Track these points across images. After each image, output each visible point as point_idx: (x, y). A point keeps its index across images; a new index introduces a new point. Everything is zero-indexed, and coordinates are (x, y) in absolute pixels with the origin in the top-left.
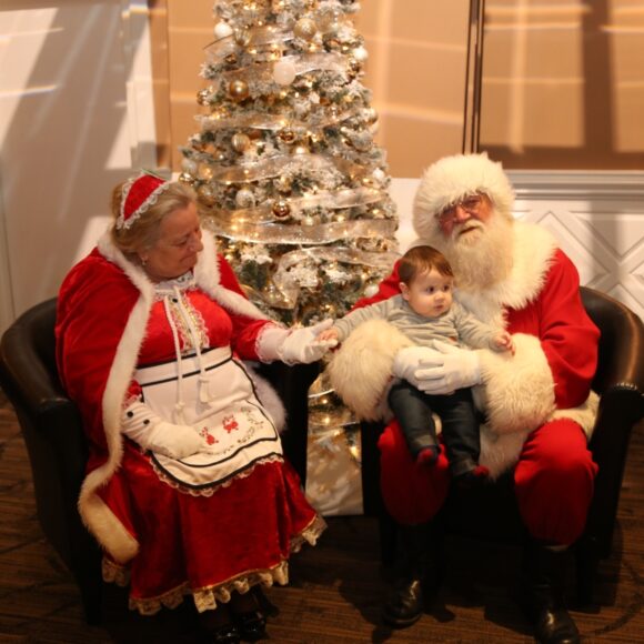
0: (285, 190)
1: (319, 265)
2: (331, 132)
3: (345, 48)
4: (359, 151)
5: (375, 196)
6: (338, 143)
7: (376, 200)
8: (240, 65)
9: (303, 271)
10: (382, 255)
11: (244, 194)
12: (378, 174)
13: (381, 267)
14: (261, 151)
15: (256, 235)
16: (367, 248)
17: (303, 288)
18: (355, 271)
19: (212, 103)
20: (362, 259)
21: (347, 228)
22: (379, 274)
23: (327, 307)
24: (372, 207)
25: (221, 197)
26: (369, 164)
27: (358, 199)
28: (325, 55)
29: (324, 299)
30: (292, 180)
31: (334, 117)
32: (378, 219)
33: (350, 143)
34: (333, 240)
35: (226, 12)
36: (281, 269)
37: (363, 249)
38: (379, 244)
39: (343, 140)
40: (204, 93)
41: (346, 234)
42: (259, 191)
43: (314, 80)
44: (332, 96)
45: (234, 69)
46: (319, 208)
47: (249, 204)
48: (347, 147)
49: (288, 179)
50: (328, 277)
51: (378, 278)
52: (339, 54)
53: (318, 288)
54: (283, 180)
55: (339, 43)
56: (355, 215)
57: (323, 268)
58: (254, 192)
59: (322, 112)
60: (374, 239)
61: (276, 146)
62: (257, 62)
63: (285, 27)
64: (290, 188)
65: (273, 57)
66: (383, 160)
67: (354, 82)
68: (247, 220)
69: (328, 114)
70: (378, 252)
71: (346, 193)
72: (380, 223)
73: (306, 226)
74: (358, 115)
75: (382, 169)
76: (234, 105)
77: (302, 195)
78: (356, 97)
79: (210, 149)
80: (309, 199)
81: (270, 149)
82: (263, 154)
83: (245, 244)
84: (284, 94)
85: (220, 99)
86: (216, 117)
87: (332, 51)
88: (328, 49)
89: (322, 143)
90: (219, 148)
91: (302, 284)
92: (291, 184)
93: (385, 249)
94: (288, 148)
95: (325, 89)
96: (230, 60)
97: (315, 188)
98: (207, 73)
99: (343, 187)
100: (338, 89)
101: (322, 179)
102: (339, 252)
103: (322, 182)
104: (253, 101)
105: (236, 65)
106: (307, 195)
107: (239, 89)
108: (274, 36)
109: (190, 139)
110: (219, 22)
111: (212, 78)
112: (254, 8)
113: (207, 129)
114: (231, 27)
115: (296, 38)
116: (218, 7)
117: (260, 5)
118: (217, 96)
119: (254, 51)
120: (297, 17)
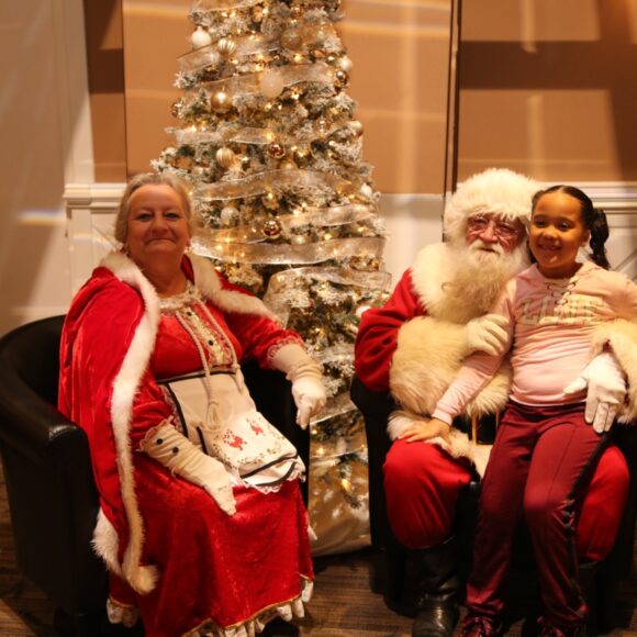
0: (273, 207)
1: (310, 286)
2: (319, 146)
3: (331, 58)
4: (347, 167)
5: (364, 213)
6: (325, 157)
7: (365, 218)
8: (220, 76)
9: (293, 292)
10: (373, 275)
11: (228, 212)
12: (366, 190)
13: (372, 287)
14: (245, 166)
15: (243, 255)
16: (358, 268)
17: (294, 309)
18: (347, 291)
19: (188, 115)
20: (353, 278)
21: (337, 246)
22: (371, 294)
23: (317, 330)
24: (361, 224)
25: (204, 215)
26: (357, 179)
27: (349, 216)
28: (310, 66)
29: (315, 322)
30: (280, 197)
31: (322, 130)
32: (369, 237)
33: (338, 157)
34: (324, 259)
35: (204, 19)
36: (270, 290)
37: (354, 268)
38: (369, 264)
39: (330, 154)
40: (179, 105)
41: (335, 254)
42: (246, 209)
43: (301, 92)
44: (319, 109)
45: (213, 79)
46: (310, 225)
47: (235, 222)
48: (334, 161)
49: (276, 196)
50: (321, 298)
51: (370, 298)
52: (326, 65)
53: (309, 309)
54: (270, 196)
55: (325, 53)
56: (344, 233)
57: (314, 288)
58: (239, 210)
59: (310, 125)
60: (366, 257)
61: (263, 161)
62: (240, 73)
63: (271, 37)
64: (278, 205)
65: (258, 68)
66: (368, 175)
67: (342, 94)
68: (233, 240)
69: (316, 128)
70: (369, 271)
71: (336, 210)
72: (370, 241)
73: (297, 245)
74: (345, 128)
75: (368, 184)
76: (214, 118)
77: (291, 213)
78: (344, 110)
79: (188, 160)
80: (298, 217)
81: (256, 165)
82: (249, 170)
83: (231, 265)
84: (269, 106)
85: (198, 111)
86: (193, 129)
87: (318, 61)
88: (313, 59)
89: (309, 157)
90: (198, 164)
91: (294, 305)
92: (279, 202)
93: (377, 268)
94: (276, 163)
95: (311, 102)
96: (209, 69)
97: (304, 205)
99: (333, 204)
100: (325, 101)
101: (311, 195)
102: (330, 272)
103: (311, 199)
104: (238, 114)
105: (216, 76)
106: (297, 212)
107: (221, 102)
108: (258, 47)
109: (163, 153)
110: (196, 29)
111: (188, 88)
112: (233, 15)
113: (186, 143)
114: (211, 35)
115: (282, 48)
116: (196, 15)
117: (241, 12)
118: (194, 108)
119: (235, 62)
120: (283, 26)
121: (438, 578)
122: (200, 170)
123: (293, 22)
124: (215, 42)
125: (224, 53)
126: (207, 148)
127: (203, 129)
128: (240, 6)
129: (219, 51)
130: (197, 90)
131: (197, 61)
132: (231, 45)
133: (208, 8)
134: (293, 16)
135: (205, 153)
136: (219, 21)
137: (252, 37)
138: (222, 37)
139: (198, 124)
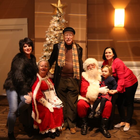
8: (51, 45)
19: (45, 51)
40: (44, 49)
45: (49, 45)
63: (58, 39)
68: (52, 70)
76: (49, 51)
79: (45, 58)
86: (46, 53)
98: (44, 46)
107: (51, 49)
108: (56, 40)
109: (41, 57)
110: (47, 38)
111: (45, 47)
112: (53, 36)
113: (45, 55)
114: (49, 39)
115: (60, 41)
116: (47, 36)
117: (54, 35)
118: (46, 50)
119: (53, 43)
120: (60, 37)
121: (85, 122)
122: (47, 59)
123: (62, 37)
124: (50, 40)
125: (51, 41)
126: (48, 56)
127: (48, 53)
128: (54, 34)
129: (50, 41)
130: (47, 47)
131: (47, 43)
132: (52, 40)
133: (49, 35)
134: (62, 36)
135: (48, 57)
136: (50, 36)
137: (55, 39)
138: (51, 39)
139: (47, 52)
